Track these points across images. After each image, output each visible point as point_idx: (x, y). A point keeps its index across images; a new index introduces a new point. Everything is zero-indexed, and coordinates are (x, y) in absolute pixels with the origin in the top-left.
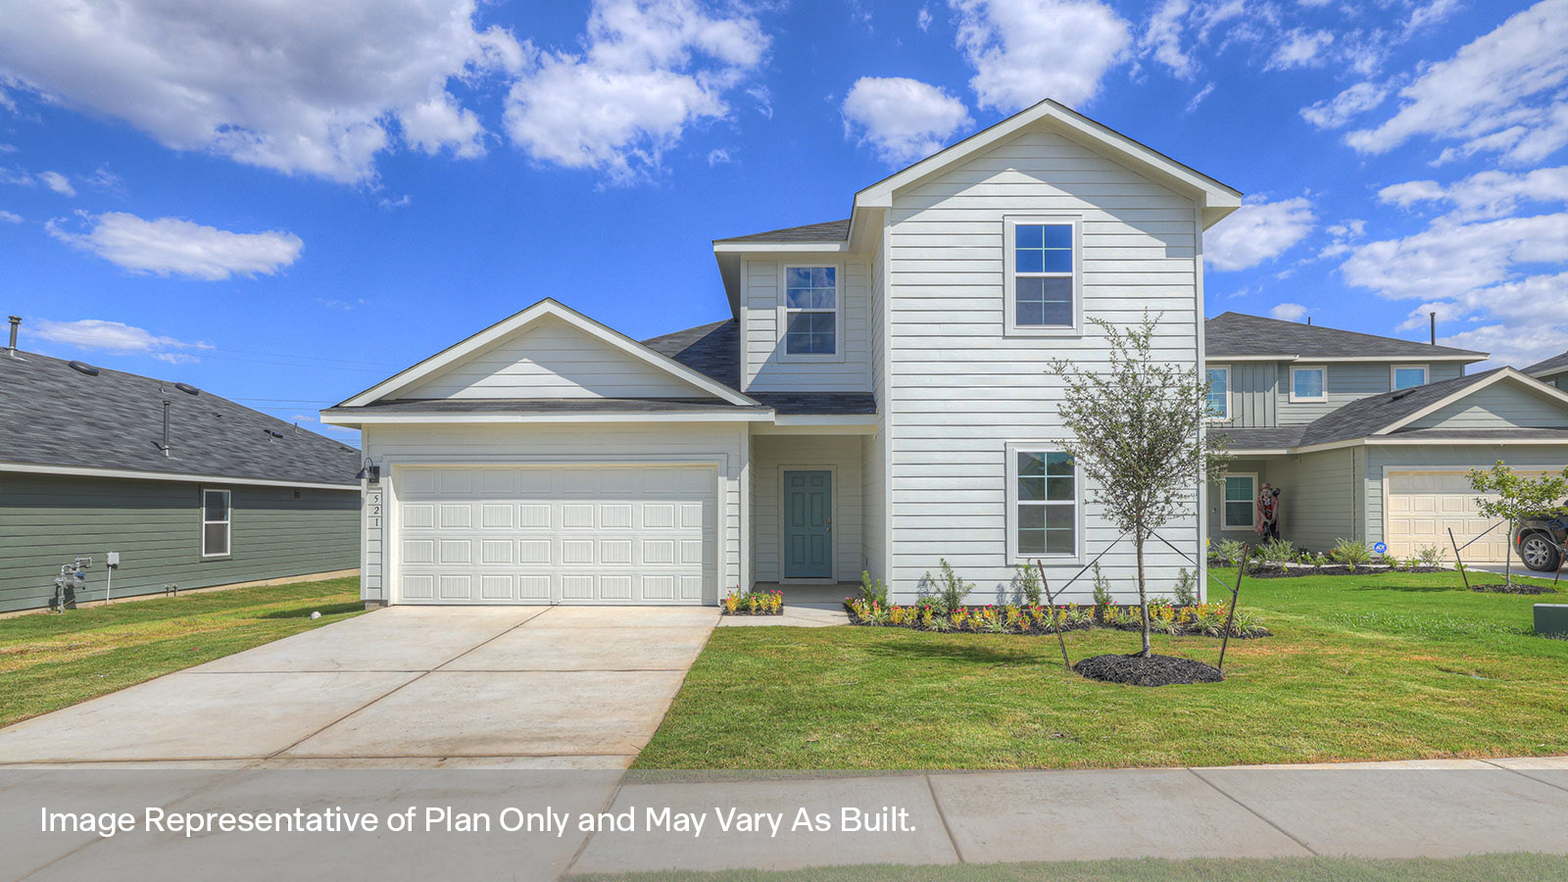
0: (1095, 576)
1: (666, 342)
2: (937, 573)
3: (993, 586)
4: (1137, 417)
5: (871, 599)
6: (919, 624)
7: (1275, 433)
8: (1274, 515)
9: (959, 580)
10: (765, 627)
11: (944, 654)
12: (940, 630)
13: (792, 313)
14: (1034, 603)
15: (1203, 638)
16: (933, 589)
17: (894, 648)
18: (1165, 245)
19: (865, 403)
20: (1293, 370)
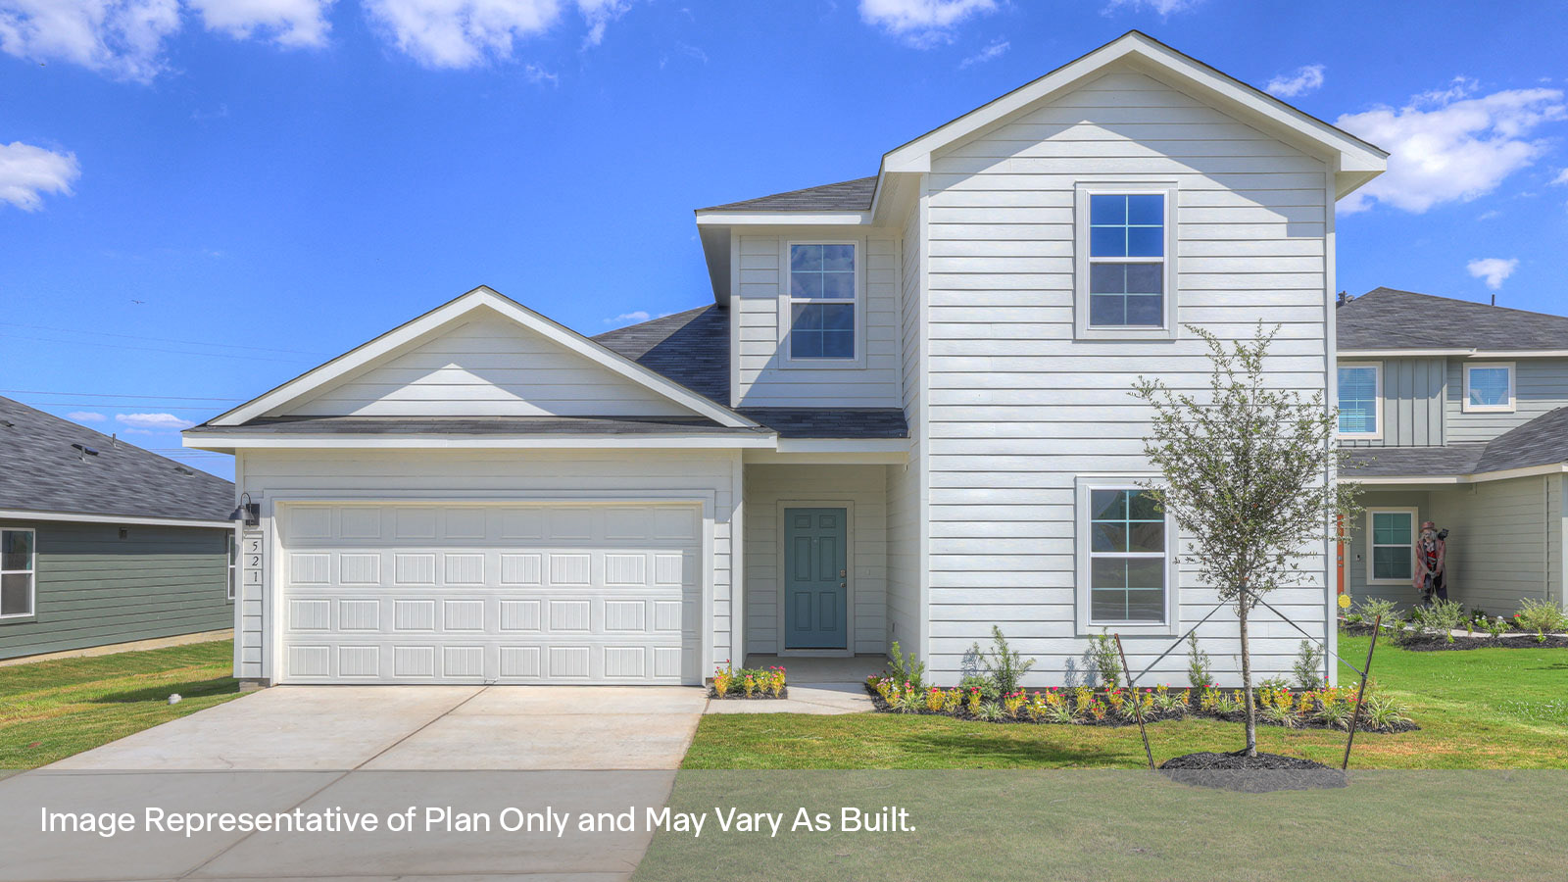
0: (1190, 649)
1: (628, 336)
2: (987, 646)
3: (1060, 663)
4: (1242, 455)
5: (902, 678)
6: (964, 711)
7: (1440, 454)
8: (1439, 565)
9: (1015, 654)
10: (767, 715)
11: (997, 750)
12: (991, 720)
13: (798, 304)
14: (1111, 685)
15: (1329, 732)
16: (982, 666)
17: (936, 742)
18: (1285, 220)
19: (892, 423)
20: (1468, 368)
